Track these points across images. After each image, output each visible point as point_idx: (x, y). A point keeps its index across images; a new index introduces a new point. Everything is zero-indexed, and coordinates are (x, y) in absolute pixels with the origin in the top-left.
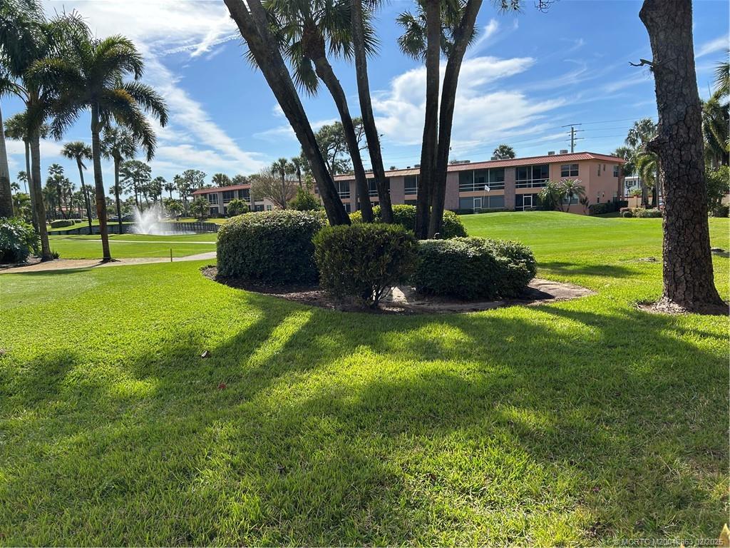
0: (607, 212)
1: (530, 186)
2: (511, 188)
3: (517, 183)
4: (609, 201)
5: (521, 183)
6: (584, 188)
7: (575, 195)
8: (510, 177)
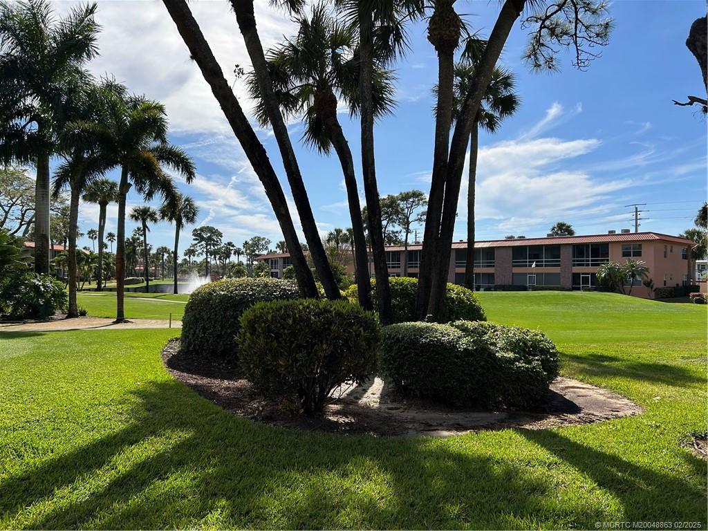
0: (675, 296)
1: (588, 265)
2: (567, 267)
3: (574, 261)
4: (678, 285)
5: (578, 261)
6: (647, 270)
7: (637, 276)
8: (566, 255)
